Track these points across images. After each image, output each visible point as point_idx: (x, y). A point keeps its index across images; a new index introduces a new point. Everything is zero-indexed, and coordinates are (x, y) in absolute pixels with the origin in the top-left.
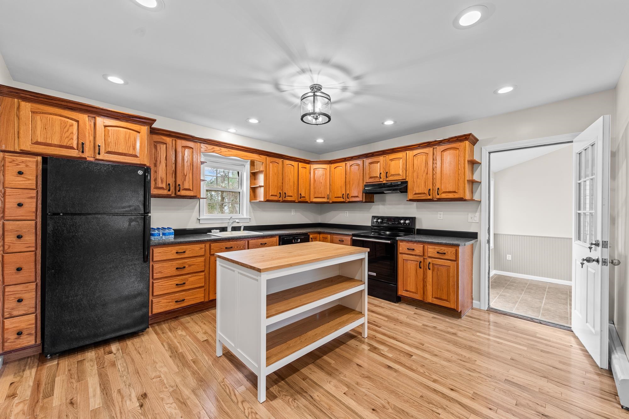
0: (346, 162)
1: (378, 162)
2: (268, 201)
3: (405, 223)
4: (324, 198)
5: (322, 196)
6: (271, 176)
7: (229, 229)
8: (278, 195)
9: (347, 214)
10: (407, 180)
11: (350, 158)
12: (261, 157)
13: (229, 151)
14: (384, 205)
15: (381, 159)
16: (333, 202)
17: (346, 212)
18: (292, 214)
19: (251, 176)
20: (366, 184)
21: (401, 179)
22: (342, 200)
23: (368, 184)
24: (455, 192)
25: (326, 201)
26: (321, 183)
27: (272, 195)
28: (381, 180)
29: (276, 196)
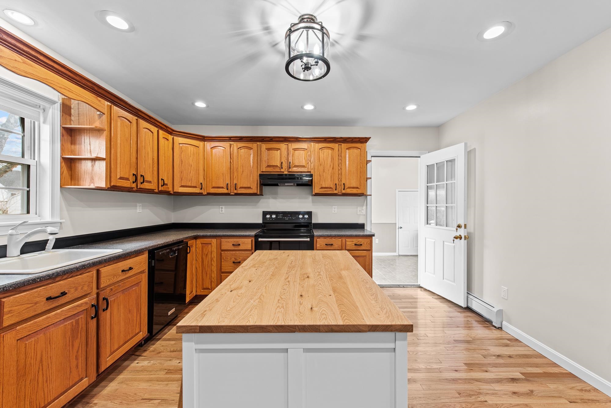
0: (231, 143)
1: (278, 149)
2: (113, 188)
3: (303, 218)
4: (195, 187)
5: (193, 185)
6: (119, 141)
7: (14, 250)
8: (132, 179)
9: (223, 209)
10: (312, 173)
11: (238, 139)
12: (100, 101)
13: (24, 63)
14: (275, 198)
15: (283, 146)
16: (209, 194)
17: (220, 207)
18: (138, 211)
19: (62, 136)
20: (261, 173)
21: (306, 171)
22: (225, 191)
23: (265, 173)
24: (357, 188)
25: (198, 192)
26: (191, 166)
27: (121, 178)
28: (282, 170)
29: (127, 179)
